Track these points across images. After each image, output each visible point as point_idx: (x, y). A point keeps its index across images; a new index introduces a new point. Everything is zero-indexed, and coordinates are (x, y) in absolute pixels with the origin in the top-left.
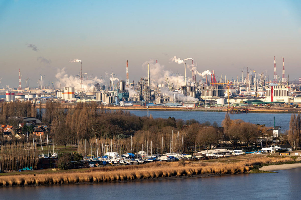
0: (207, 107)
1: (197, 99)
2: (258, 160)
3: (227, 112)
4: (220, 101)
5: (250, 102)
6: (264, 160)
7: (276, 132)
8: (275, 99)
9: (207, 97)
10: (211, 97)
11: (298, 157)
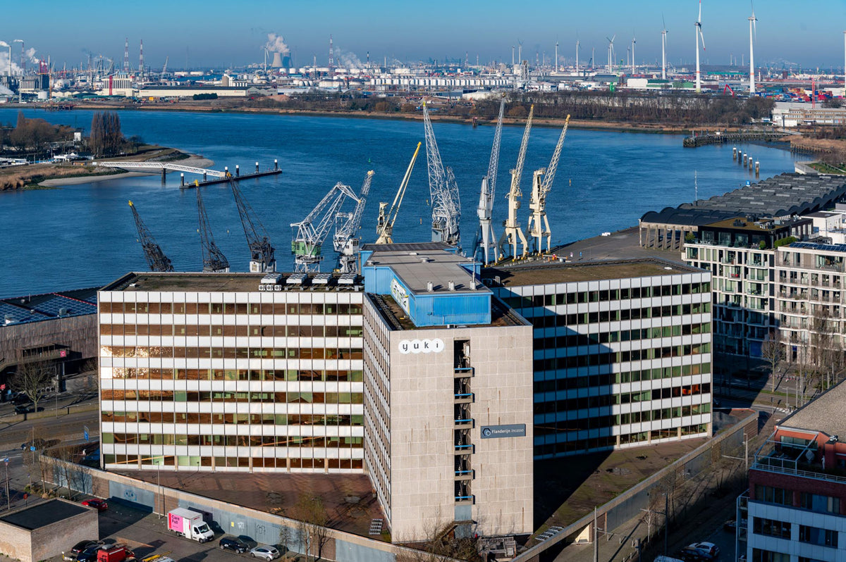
0: (23, 103)
1: (13, 93)
2: (41, 172)
3: (46, 108)
4: (42, 95)
5: (81, 96)
6: (47, 172)
7: (78, 135)
8: (115, 92)
9: (28, 89)
10: (33, 89)
11: (95, 167)
